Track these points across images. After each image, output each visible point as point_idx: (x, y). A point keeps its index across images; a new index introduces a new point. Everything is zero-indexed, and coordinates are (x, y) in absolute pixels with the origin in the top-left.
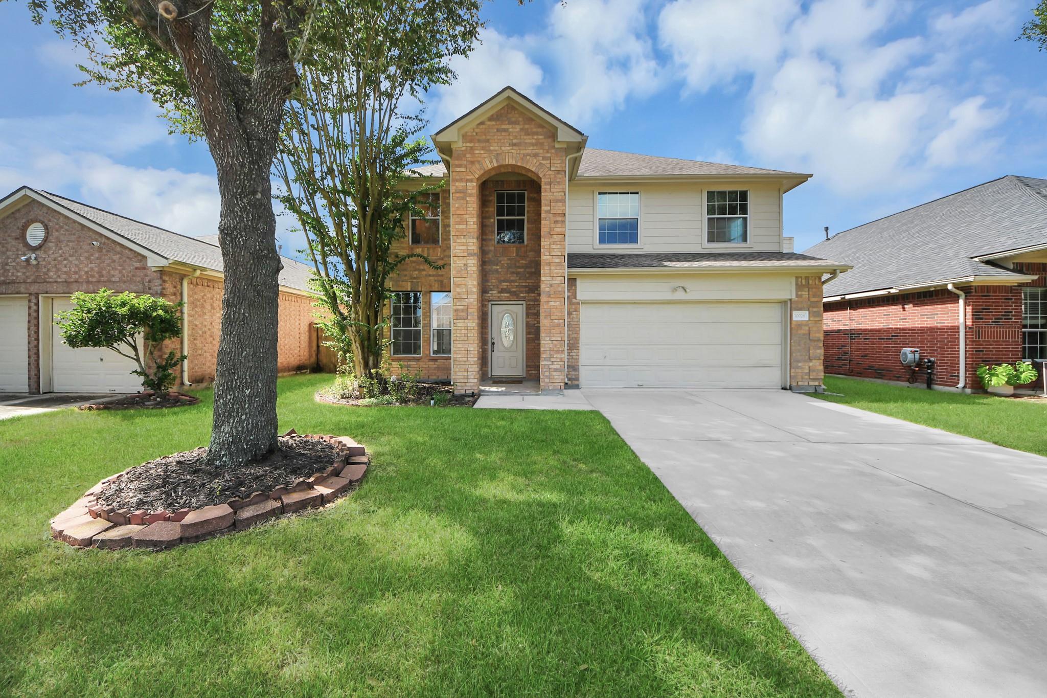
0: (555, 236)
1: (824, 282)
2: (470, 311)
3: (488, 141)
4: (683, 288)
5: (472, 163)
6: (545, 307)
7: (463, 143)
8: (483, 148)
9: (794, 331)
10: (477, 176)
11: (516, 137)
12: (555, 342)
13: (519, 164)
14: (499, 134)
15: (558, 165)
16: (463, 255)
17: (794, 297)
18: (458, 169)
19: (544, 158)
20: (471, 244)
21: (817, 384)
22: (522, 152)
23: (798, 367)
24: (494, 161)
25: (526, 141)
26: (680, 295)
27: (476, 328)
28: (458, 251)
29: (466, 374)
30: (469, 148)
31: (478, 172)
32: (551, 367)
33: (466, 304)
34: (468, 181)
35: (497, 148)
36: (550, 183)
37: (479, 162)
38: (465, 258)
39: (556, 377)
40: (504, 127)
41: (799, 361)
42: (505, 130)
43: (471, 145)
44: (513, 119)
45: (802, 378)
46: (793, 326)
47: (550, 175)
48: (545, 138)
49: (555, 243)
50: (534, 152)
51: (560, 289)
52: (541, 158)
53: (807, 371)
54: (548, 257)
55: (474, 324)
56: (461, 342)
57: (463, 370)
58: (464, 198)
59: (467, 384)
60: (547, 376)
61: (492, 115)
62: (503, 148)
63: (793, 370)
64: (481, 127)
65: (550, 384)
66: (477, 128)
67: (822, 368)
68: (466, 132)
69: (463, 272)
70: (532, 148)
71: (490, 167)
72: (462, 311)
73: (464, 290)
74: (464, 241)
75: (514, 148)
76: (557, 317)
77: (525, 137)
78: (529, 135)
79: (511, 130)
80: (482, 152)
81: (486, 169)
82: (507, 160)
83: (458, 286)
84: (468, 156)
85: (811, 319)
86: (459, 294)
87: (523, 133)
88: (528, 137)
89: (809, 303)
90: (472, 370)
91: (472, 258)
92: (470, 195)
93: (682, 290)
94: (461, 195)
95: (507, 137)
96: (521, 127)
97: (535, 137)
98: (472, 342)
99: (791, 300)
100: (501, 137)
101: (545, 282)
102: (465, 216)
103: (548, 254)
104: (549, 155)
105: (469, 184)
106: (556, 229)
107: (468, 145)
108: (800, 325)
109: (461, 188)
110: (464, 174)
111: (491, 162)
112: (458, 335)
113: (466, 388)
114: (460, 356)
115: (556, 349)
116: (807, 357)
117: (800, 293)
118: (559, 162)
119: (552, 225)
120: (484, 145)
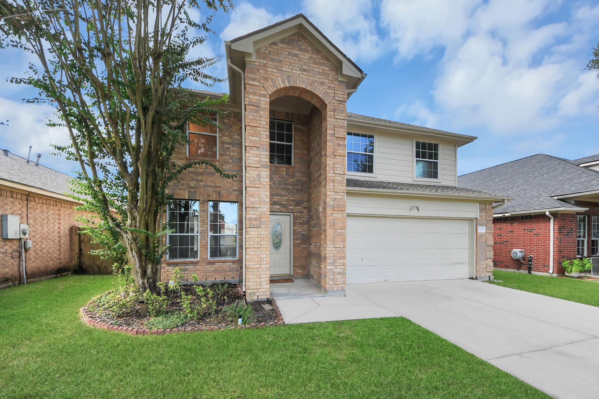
0: (338, 157)
1: (493, 208)
2: (262, 219)
3: (280, 61)
4: (417, 208)
5: (266, 79)
6: (330, 218)
7: (256, 58)
8: (276, 68)
9: (478, 240)
10: (270, 93)
11: (305, 64)
12: (338, 249)
13: (308, 89)
14: (290, 57)
15: (341, 96)
16: (256, 165)
17: (478, 217)
18: (252, 83)
19: (329, 88)
20: (264, 156)
21: (490, 275)
22: (311, 78)
23: (481, 264)
24: (286, 81)
25: (315, 69)
26: (415, 213)
27: (269, 236)
28: (252, 162)
29: (259, 280)
30: (262, 64)
31: (271, 89)
32: (335, 270)
33: (258, 213)
34: (261, 95)
35: (288, 70)
36: (334, 111)
37: (272, 79)
38: (258, 169)
39: (339, 280)
40: (294, 52)
41: (481, 260)
42: (296, 55)
43: (265, 62)
44: (303, 47)
45: (483, 271)
46: (478, 236)
47: (334, 103)
48: (330, 70)
49: (338, 162)
50: (321, 80)
51: (342, 203)
52: (327, 87)
53: (485, 266)
54: (333, 175)
55: (267, 233)
56: (254, 250)
57: (256, 277)
58: (257, 112)
59: (260, 290)
60: (331, 279)
61: (284, 39)
62: (294, 71)
63: (478, 266)
64: (274, 47)
65: (334, 286)
66: (270, 47)
67: (492, 264)
68: (260, 49)
69: (257, 182)
70: (319, 76)
71: (282, 86)
72: (256, 219)
73: (257, 200)
74: (257, 152)
75: (304, 73)
76: (339, 227)
77: (313, 66)
78: (316, 64)
79: (301, 56)
80: (275, 71)
81: (279, 87)
82: (298, 83)
83: (252, 196)
84: (261, 71)
85: (487, 232)
86: (252, 203)
87: (311, 62)
88: (316, 66)
89: (486, 221)
90: (264, 276)
91: (265, 169)
92: (264, 109)
93: (416, 208)
94: (255, 108)
95: (298, 62)
96: (310, 55)
97: (322, 67)
98: (264, 249)
99: (476, 218)
100: (292, 61)
101: (330, 196)
102: (258, 129)
103: (332, 172)
104: (333, 86)
105: (262, 99)
106: (339, 151)
107: (261, 61)
108: (482, 235)
109: (254, 101)
110: (258, 88)
111: (283, 82)
112: (252, 243)
113: (259, 294)
114: (253, 263)
115: (339, 255)
116: (485, 257)
117: (481, 214)
118: (342, 93)
119: (336, 148)
120: (276, 64)
